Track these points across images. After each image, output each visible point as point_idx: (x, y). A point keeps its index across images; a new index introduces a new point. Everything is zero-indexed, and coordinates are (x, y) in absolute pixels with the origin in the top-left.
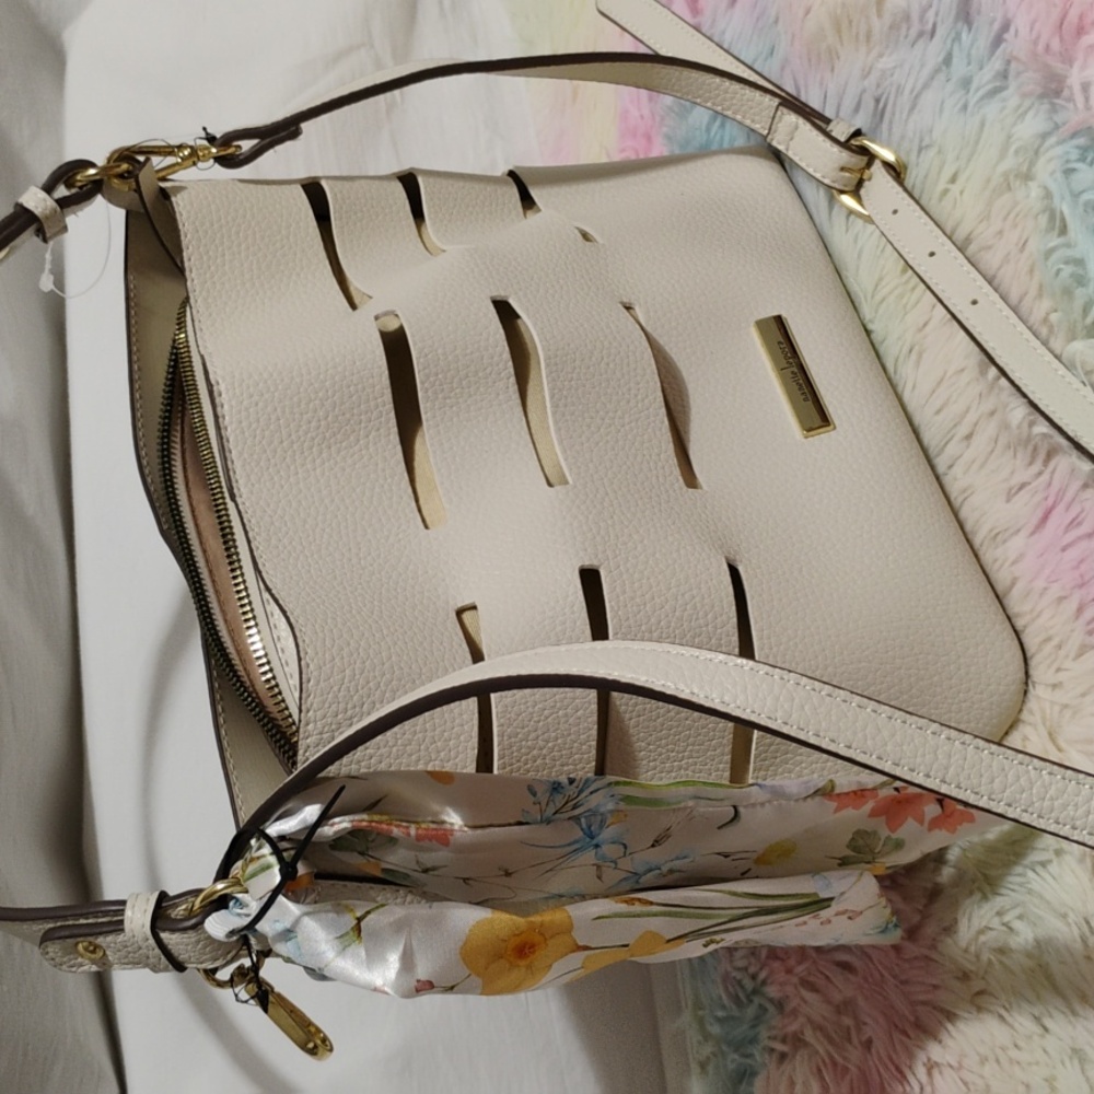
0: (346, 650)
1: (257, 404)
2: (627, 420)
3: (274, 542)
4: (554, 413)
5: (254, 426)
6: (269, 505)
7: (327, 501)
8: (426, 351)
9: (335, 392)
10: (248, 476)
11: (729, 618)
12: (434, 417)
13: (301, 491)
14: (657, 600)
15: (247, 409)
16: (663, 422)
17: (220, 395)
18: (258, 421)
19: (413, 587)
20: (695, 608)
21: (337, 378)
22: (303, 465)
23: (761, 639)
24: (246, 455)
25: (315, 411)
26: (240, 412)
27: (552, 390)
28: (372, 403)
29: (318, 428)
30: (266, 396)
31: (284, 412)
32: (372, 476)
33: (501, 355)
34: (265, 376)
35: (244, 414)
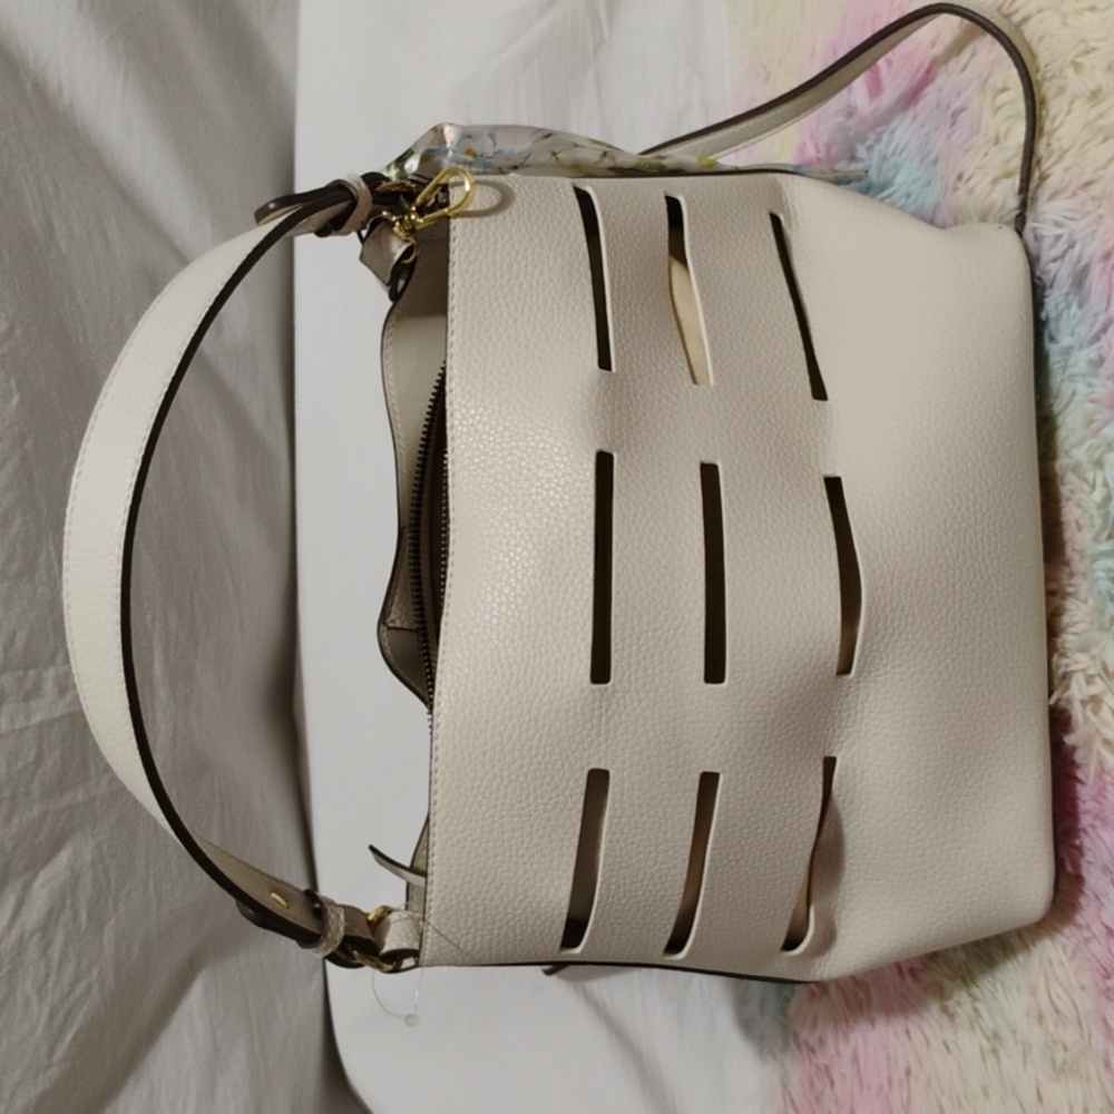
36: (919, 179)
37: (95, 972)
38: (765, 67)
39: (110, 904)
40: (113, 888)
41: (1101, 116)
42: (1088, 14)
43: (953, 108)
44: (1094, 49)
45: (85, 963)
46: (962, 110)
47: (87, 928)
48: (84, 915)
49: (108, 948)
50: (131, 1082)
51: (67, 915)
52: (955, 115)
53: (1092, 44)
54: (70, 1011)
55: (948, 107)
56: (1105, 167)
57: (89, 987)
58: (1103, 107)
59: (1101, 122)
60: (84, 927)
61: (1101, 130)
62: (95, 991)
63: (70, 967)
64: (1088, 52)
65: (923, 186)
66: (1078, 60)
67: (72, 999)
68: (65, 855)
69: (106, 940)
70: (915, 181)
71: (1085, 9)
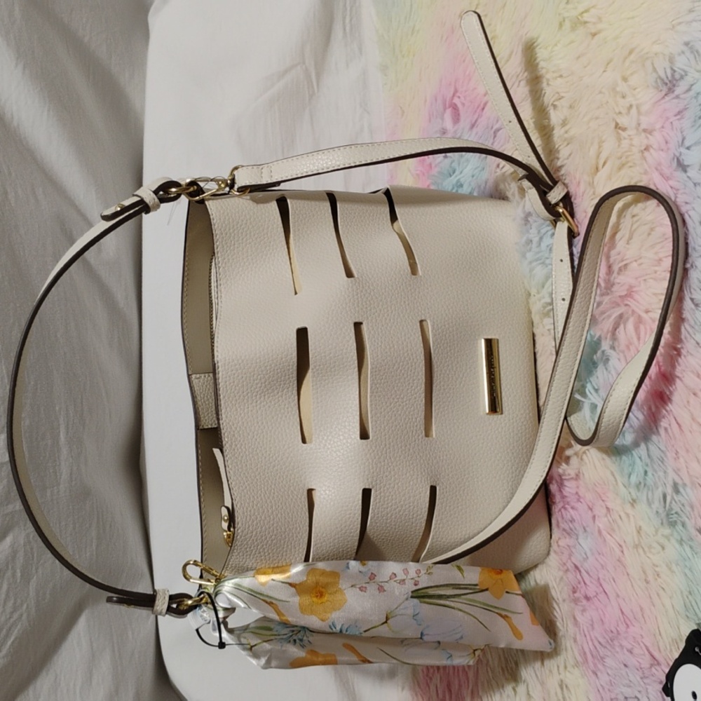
0: (255, 522)
1: (234, 374)
2: (405, 400)
3: (233, 446)
4: (371, 397)
5: (232, 384)
6: (233, 425)
7: (260, 423)
8: (316, 354)
9: (270, 372)
10: (226, 408)
11: (423, 517)
12: (316, 384)
13: (249, 417)
14: (394, 507)
15: (230, 377)
16: (422, 401)
17: (218, 368)
18: (234, 382)
19: (291, 475)
20: (409, 511)
21: (273, 366)
22: (251, 404)
23: (435, 524)
24: (226, 398)
25: (261, 379)
26: (226, 377)
27: (371, 385)
28: (287, 377)
29: (261, 387)
30: (239, 371)
31: (246, 379)
32: (282, 411)
33: (352, 357)
34: (240, 361)
35: (228, 378)
36: (479, 167)
37: (25, 605)
38: (401, 108)
39: (34, 569)
40: (35, 559)
41: (566, 132)
42: (558, 79)
43: (495, 128)
44: (563, 97)
45: (19, 601)
46: (498, 130)
47: (20, 582)
48: (19, 574)
49: (32, 593)
50: (44, 673)
51: (9, 573)
52: (495, 133)
53: (562, 94)
54: (10, 629)
55: (492, 128)
56: (568, 158)
57: (22, 615)
58: (567, 128)
59: (566, 135)
60: (18, 581)
61: (565, 140)
62: (25, 616)
63: (10, 604)
64: (560, 99)
65: (481, 171)
66: (555, 103)
67: (12, 620)
68: (9, 540)
69: (31, 588)
70: (476, 169)
71: (557, 77)
